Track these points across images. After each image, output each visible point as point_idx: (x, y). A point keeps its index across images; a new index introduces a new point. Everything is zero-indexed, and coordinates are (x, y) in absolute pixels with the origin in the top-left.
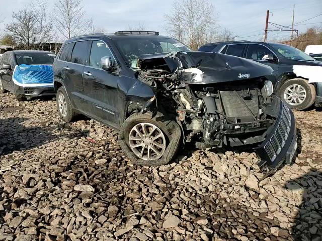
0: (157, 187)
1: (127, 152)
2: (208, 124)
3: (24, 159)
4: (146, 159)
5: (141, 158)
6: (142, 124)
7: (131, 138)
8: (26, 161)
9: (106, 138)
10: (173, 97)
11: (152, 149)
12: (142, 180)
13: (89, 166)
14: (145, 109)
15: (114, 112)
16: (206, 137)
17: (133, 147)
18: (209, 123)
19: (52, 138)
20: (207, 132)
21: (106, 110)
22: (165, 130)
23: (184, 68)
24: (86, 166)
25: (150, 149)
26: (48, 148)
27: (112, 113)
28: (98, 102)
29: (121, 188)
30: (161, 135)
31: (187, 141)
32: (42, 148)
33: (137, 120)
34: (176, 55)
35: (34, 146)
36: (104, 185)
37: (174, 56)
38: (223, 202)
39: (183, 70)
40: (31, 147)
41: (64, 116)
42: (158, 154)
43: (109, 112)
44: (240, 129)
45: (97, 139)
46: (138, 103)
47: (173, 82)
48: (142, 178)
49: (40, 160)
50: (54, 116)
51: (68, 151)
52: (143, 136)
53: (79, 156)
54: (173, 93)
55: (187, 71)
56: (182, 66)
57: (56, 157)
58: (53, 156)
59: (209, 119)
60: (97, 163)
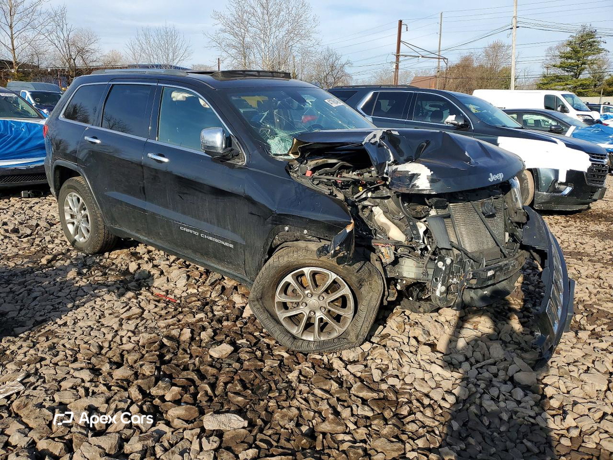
0: (364, 401)
1: (271, 326)
2: (441, 269)
3: (42, 359)
4: (311, 339)
5: (299, 336)
6: (307, 271)
7: (279, 298)
8: (47, 362)
9: (195, 291)
10: (360, 213)
11: (325, 318)
12: (327, 387)
13: (201, 363)
14: (338, 248)
15: (233, 242)
16: (438, 293)
17: (282, 315)
18: (444, 268)
19: (76, 296)
20: (440, 285)
21: (210, 238)
22: (354, 280)
23: (396, 162)
24: (194, 364)
25: (321, 320)
26: (80, 324)
27: (226, 244)
28: (188, 219)
29: (295, 411)
30: (345, 291)
31: (389, 299)
32: (65, 324)
33: (296, 263)
34: (382, 138)
35: (45, 321)
36: (257, 407)
37: (377, 139)
38: (497, 421)
39: (394, 167)
40: (39, 323)
41: (80, 240)
42: (336, 327)
43: (217, 241)
44: (494, 275)
45: (178, 292)
46: (305, 232)
47: (364, 186)
48: (326, 385)
49: (79, 356)
50: (48, 238)
51: (132, 328)
52: (306, 292)
53: (165, 341)
54: (360, 207)
55: (402, 168)
56: (392, 159)
57: (114, 345)
58: (106, 345)
59: (444, 261)
60: (216, 355)
